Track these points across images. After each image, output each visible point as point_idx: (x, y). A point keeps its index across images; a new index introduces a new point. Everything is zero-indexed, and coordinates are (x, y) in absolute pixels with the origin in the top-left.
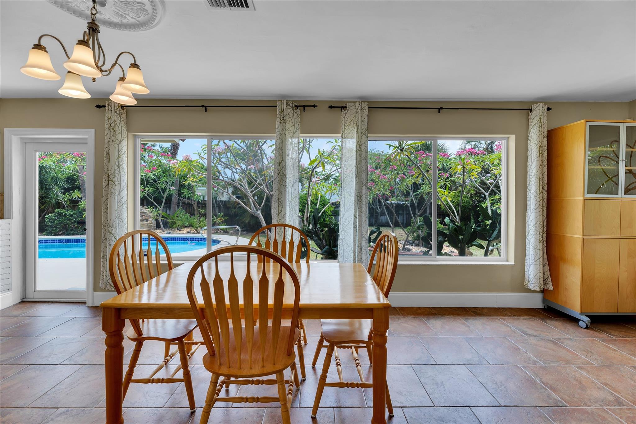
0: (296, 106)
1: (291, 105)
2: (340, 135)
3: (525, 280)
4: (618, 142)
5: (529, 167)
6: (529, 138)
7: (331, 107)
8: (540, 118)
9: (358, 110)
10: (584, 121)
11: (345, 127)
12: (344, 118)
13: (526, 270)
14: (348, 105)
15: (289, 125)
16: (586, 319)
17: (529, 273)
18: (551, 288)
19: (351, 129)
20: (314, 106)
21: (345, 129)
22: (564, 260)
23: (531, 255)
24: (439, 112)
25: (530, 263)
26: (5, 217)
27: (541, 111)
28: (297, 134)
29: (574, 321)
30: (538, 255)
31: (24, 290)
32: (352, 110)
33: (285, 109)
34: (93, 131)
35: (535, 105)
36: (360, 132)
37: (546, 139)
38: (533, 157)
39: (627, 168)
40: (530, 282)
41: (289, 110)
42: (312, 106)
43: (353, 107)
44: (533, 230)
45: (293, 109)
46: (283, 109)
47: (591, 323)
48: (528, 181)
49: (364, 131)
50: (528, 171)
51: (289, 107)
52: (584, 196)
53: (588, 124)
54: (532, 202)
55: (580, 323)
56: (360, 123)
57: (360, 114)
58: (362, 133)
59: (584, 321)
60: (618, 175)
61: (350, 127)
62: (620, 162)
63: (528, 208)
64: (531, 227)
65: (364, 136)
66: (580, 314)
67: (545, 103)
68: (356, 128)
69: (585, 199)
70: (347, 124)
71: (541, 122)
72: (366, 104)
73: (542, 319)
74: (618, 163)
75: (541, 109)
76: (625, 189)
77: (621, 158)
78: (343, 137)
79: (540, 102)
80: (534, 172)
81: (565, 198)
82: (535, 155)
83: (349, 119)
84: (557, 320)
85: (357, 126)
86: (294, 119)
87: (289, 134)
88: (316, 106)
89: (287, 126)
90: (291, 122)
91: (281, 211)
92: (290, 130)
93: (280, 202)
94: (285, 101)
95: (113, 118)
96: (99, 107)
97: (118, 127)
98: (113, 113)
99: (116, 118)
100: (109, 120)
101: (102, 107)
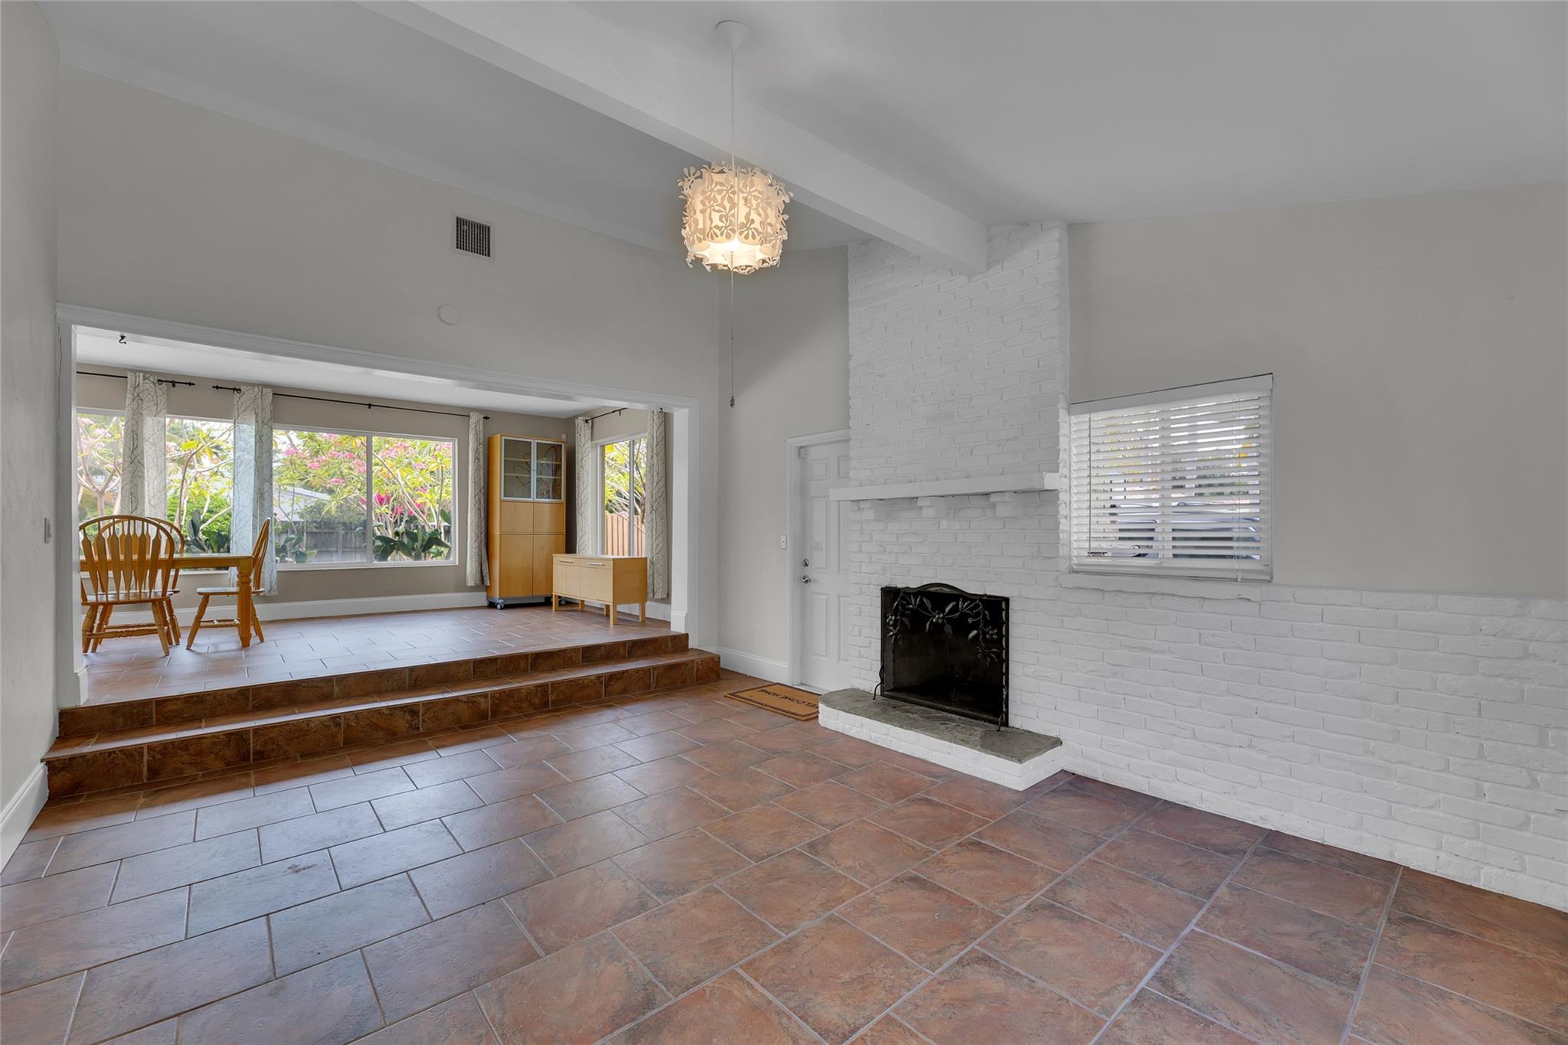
0: (159, 380)
1: (151, 379)
2: (232, 421)
3: (467, 579)
4: (530, 454)
7: (217, 387)
8: (476, 424)
9: (257, 395)
10: (500, 435)
11: (238, 412)
12: (238, 403)
13: (467, 569)
14: (243, 388)
15: (148, 403)
19: (248, 416)
20: (191, 383)
21: (239, 414)
24: (370, 408)
28: (162, 414)
32: (249, 394)
33: (141, 383)
35: (472, 412)
36: (260, 419)
39: (539, 477)
41: (148, 385)
42: (186, 383)
43: (251, 391)
45: (154, 384)
46: (137, 383)
49: (266, 420)
51: (147, 381)
53: (503, 438)
56: (260, 411)
57: (260, 401)
58: (263, 422)
60: (530, 482)
61: (246, 413)
62: (532, 472)
65: (266, 425)
68: (254, 417)
69: (502, 501)
70: (242, 409)
72: (269, 390)
74: (530, 472)
75: (476, 417)
77: (532, 468)
78: (237, 424)
83: (244, 405)
85: (256, 414)
86: (157, 396)
87: (148, 414)
88: (193, 384)
89: (145, 405)
90: (151, 399)
91: (136, 508)
92: (151, 411)
93: (133, 498)
94: (141, 374)
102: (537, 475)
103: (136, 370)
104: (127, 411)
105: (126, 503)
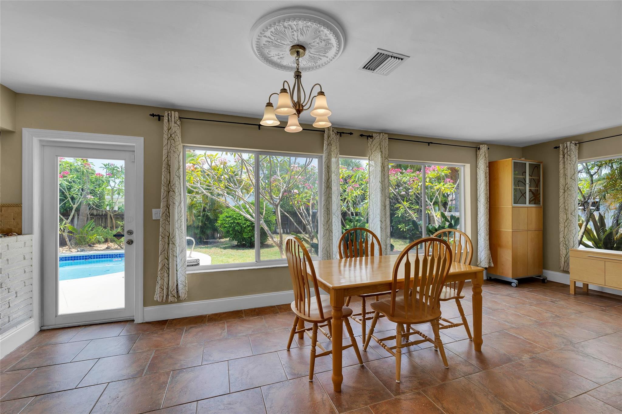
1: (335, 131)
2: (368, 158)
3: (478, 262)
4: (526, 172)
5: (478, 186)
6: (478, 167)
7: (362, 135)
8: (485, 154)
9: (382, 140)
10: (511, 159)
11: (371, 152)
12: (371, 145)
13: (479, 255)
14: (374, 135)
15: (333, 148)
16: (516, 281)
17: (481, 256)
18: (492, 265)
19: (377, 154)
20: (351, 134)
21: (372, 154)
22: (500, 246)
23: (482, 244)
24: (429, 145)
25: (482, 249)
26: (23, 232)
27: (485, 150)
29: (509, 283)
30: (486, 244)
31: (42, 317)
32: (377, 139)
33: (331, 135)
34: (142, 139)
35: (482, 145)
36: (383, 157)
37: (488, 168)
38: (481, 179)
39: (530, 188)
40: (482, 262)
41: (333, 135)
42: (349, 133)
43: (378, 137)
44: (483, 228)
45: (336, 135)
46: (329, 134)
47: (518, 283)
48: (478, 195)
49: (386, 156)
50: (478, 188)
51: (333, 133)
52: (512, 206)
53: (513, 161)
54: (482, 209)
55: (513, 284)
56: (383, 150)
57: (383, 143)
59: (514, 283)
60: (526, 192)
61: (376, 152)
62: (527, 185)
63: (478, 213)
64: (482, 225)
65: (386, 160)
66: (512, 279)
67: (487, 145)
68: (380, 153)
69: (513, 207)
70: (374, 150)
71: (485, 157)
72: (387, 135)
73: (492, 285)
74: (526, 185)
75: (485, 149)
76: (529, 201)
77: (527, 183)
78: (370, 159)
79: (485, 144)
80: (482, 190)
81: (500, 207)
82: (483, 178)
83: (375, 147)
84: (499, 285)
86: (337, 143)
93: (328, 211)
95: (174, 129)
96: (153, 115)
97: (178, 138)
98: (173, 124)
99: (176, 129)
100: (169, 130)
101: (156, 116)
102: (529, 187)
104: (325, 154)
105: (326, 215)
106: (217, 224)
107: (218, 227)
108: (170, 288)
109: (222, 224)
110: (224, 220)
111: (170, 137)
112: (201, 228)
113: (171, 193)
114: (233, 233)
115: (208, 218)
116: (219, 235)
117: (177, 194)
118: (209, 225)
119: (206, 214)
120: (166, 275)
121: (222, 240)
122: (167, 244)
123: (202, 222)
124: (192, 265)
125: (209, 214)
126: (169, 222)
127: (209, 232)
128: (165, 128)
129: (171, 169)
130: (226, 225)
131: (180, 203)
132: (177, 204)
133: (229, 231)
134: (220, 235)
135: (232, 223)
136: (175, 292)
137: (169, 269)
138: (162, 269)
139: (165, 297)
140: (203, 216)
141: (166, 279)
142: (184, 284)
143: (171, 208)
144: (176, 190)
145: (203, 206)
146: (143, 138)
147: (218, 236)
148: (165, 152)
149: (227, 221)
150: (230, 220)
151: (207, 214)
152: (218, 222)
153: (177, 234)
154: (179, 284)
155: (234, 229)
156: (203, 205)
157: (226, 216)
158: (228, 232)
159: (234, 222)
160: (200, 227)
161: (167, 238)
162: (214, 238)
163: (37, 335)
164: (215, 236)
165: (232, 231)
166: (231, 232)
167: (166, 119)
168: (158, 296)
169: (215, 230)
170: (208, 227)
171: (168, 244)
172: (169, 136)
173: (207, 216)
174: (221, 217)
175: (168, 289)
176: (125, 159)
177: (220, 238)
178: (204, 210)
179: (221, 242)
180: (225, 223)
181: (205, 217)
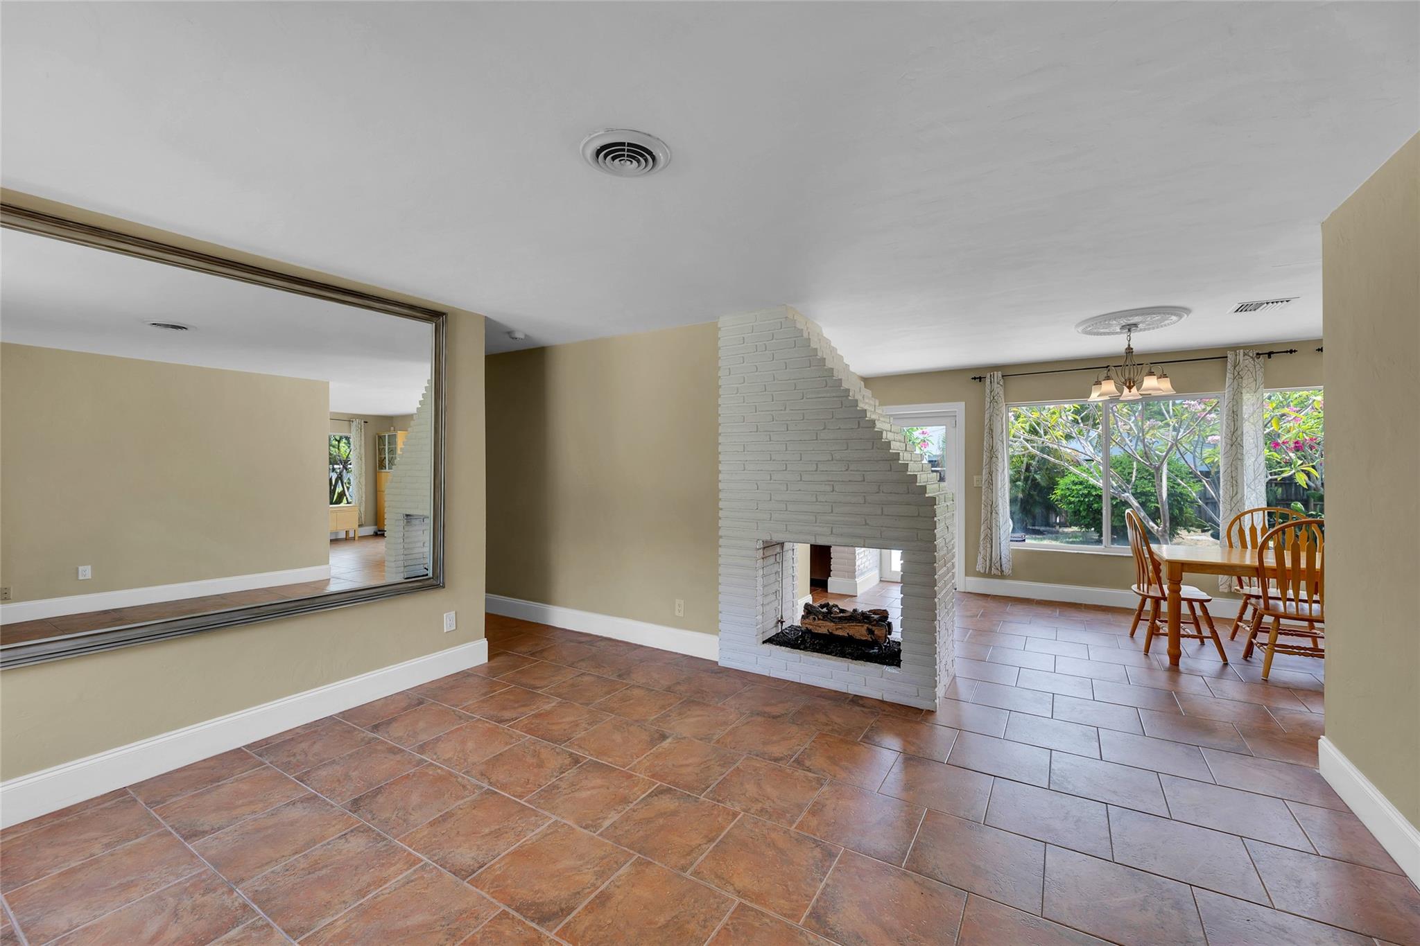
0: (1258, 354)
1: (1251, 353)
7: (1321, 350)
15: (1247, 380)
20: (1292, 351)
28: (1261, 389)
33: (1241, 361)
41: (1247, 361)
42: (1287, 352)
45: (1253, 359)
46: (1237, 361)
51: (1247, 357)
86: (1255, 372)
87: (1248, 392)
88: (1295, 351)
89: (1245, 382)
90: (1251, 376)
91: (1237, 493)
92: (1250, 388)
93: (1234, 482)
94: (1242, 351)
95: (996, 391)
96: (975, 378)
97: (1001, 399)
98: (995, 385)
99: (999, 389)
100: (991, 392)
101: (978, 378)
103: (1235, 348)
104: (1227, 392)
105: (1228, 487)
106: (1054, 496)
107: (1057, 501)
108: (993, 560)
109: (1064, 496)
110: (1068, 488)
111: (993, 400)
112: (1021, 503)
113: (994, 459)
114: (1087, 515)
115: (1035, 484)
116: (1060, 520)
117: (1000, 460)
118: (1037, 498)
119: (1031, 477)
120: (989, 546)
121: (1066, 530)
122: (989, 513)
123: (1023, 491)
124: (1017, 541)
125: (1037, 477)
126: (992, 490)
127: (1038, 511)
128: (988, 391)
129: (994, 434)
130: (1073, 499)
131: (1004, 470)
132: (1000, 471)
133: (1079, 510)
134: (1063, 520)
135: (1086, 496)
136: (998, 565)
137: (992, 540)
138: (984, 539)
139: (988, 568)
140: (1026, 479)
141: (989, 550)
142: (1008, 557)
143: (993, 475)
144: (999, 457)
145: (1025, 462)
146: (964, 403)
147: (1058, 521)
148: (987, 416)
149: (1075, 492)
150: (1080, 490)
151: (1034, 477)
152: (1056, 492)
153: (1000, 504)
154: (1002, 557)
155: (1091, 507)
156: (1025, 460)
157: (1073, 481)
158: (1076, 512)
159: (1089, 494)
160: (1019, 500)
161: (989, 507)
162: (1048, 524)
163: (878, 584)
164: (1051, 521)
165: (1084, 510)
166: (1083, 514)
167: (988, 381)
168: (980, 566)
169: (1050, 508)
170: (1035, 501)
171: (991, 513)
172: (992, 398)
173: (1034, 480)
174: (1063, 482)
175: (991, 560)
176: (945, 425)
177: (1062, 525)
178: (1028, 469)
179: (1063, 533)
180: (1069, 495)
181: (1030, 482)
